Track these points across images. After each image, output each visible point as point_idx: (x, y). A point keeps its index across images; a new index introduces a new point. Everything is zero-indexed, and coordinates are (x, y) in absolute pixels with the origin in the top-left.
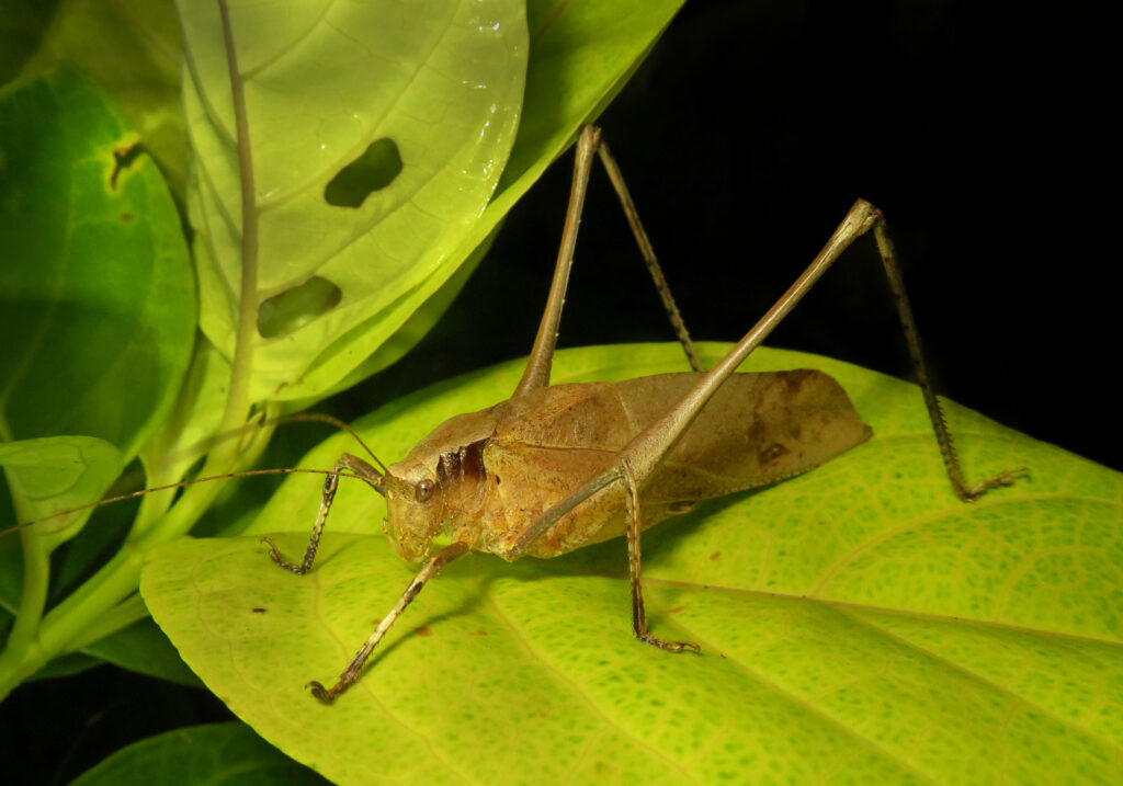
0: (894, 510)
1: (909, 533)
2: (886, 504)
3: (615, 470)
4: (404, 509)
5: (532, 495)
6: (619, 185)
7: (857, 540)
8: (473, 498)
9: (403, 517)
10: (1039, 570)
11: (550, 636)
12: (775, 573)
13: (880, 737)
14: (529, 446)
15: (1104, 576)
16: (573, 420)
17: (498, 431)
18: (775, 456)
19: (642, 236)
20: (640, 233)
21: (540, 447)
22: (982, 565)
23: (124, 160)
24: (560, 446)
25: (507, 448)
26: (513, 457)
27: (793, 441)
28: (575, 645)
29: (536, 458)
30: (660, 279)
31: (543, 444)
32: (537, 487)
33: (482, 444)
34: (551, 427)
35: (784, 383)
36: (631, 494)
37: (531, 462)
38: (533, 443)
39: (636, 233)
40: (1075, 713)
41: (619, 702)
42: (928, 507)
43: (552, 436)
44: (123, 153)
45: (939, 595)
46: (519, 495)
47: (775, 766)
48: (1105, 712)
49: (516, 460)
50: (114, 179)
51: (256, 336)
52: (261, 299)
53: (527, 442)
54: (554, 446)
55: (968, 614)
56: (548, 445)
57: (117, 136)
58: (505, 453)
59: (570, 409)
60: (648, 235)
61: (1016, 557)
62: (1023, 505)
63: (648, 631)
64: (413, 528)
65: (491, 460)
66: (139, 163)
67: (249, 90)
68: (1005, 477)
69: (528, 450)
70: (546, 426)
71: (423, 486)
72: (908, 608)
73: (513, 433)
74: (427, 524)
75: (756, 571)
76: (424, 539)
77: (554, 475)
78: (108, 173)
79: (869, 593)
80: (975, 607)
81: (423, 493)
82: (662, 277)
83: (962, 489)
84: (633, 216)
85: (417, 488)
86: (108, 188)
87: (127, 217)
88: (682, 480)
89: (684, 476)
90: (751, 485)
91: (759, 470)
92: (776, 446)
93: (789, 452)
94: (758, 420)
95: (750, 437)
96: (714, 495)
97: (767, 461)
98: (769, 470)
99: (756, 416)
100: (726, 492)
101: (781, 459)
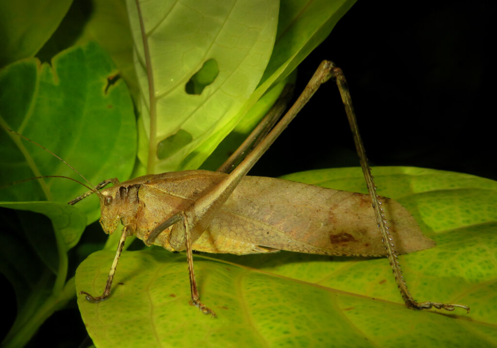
5: (162, 216)
11: (262, 314)
16: (192, 186)
17: (149, 182)
18: (345, 240)
23: (112, 81)
24: (181, 196)
26: (153, 196)
28: (274, 321)
29: (166, 199)
33: (139, 186)
37: (162, 200)
43: (177, 191)
44: (111, 79)
46: (154, 215)
49: (154, 198)
50: (106, 90)
51: (156, 159)
52: (158, 141)
53: (162, 190)
54: (178, 197)
57: (109, 71)
65: (142, 195)
66: (117, 84)
67: (150, 41)
69: (161, 194)
73: (155, 185)
78: (104, 87)
81: (108, 202)
85: (106, 199)
86: (103, 94)
87: (110, 107)
88: (266, 235)
89: (268, 233)
90: (326, 253)
91: (331, 246)
92: (346, 234)
93: (357, 241)
94: (331, 216)
95: (324, 225)
96: (295, 251)
97: (337, 242)
98: (340, 248)
99: (330, 213)
100: (306, 251)
101: (350, 243)
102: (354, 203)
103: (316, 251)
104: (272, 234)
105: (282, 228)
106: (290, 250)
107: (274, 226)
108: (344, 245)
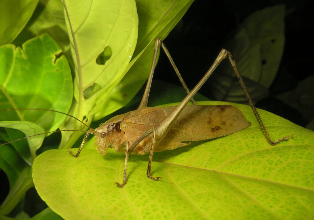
0: (249, 147)
1: (251, 154)
2: (247, 145)
3: (151, 130)
4: (98, 140)
5: (135, 137)
6: (168, 55)
7: (235, 156)
8: (117, 137)
9: (98, 142)
10: (288, 166)
12: (208, 164)
13: (201, 208)
14: (134, 124)
15: (310, 169)
16: (148, 117)
17: (125, 119)
18: (217, 130)
19: (176, 69)
20: (175, 67)
21: (137, 124)
22: (269, 163)
23: (58, 57)
24: (143, 124)
25: (126, 124)
26: (128, 126)
27: (223, 126)
29: (136, 127)
30: (182, 81)
31: (138, 123)
32: (136, 135)
33: (120, 122)
34: (140, 118)
35: (219, 109)
36: (153, 137)
37: (134, 128)
38: (135, 123)
39: (174, 67)
40: (271, 207)
41: (130, 192)
42: (260, 147)
43: (140, 121)
44: (58, 55)
45: (253, 172)
46: (131, 137)
47: (162, 212)
48: (281, 207)
49: (129, 127)
50: (55, 61)
51: (83, 99)
52: (84, 90)
53: (133, 122)
54: (141, 124)
55: (261, 178)
56: (139, 123)
57: (56, 51)
58: (126, 125)
59: (147, 114)
60: (178, 68)
61: (281, 162)
62: (290, 147)
63: (151, 175)
64: (101, 145)
65: (123, 127)
66: (62, 57)
67: (76, 36)
68: (286, 138)
69: (133, 125)
70: (138, 118)
71: (103, 134)
72: (243, 175)
73: (129, 120)
74: (104, 144)
75: (202, 163)
76: (104, 148)
77: (141, 132)
78: (53, 60)
79: (233, 170)
80: (264, 176)
81: (103, 136)
82: (183, 80)
83: (270, 141)
84: (173, 63)
85: (101, 134)
86: (53, 64)
87: (57, 70)
88: (184, 135)
89: (185, 134)
90: (210, 138)
91: (212, 134)
92: (217, 127)
93: (222, 129)
94: (210, 119)
95: (208, 124)
96: (197, 140)
97: (214, 131)
98: (215, 134)
99: (210, 118)
100: (201, 139)
101: (219, 131)
102: (218, 111)
103: (205, 138)
104: (187, 134)
105: (191, 130)
106: (195, 141)
107: (187, 130)
108: (217, 132)
